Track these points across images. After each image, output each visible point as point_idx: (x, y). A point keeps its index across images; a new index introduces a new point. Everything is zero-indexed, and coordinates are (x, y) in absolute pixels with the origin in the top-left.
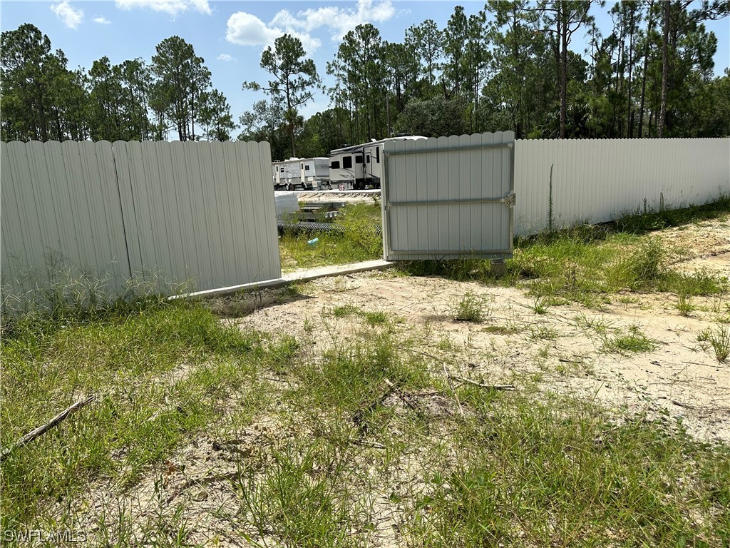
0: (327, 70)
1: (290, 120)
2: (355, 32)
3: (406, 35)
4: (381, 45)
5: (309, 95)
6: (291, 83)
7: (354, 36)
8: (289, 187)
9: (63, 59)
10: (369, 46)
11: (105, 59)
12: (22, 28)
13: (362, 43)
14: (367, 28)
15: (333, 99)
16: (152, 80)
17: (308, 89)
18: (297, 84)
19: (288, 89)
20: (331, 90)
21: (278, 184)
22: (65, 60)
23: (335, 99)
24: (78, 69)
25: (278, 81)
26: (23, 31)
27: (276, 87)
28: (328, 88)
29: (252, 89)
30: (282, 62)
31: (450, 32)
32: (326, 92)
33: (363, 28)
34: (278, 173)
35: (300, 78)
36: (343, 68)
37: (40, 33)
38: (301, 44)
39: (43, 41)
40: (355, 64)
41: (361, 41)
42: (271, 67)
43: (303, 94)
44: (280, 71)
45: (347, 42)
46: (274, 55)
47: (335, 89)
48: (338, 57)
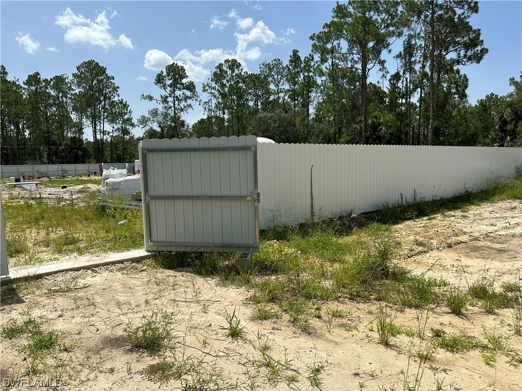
0: (203, 89)
1: (175, 123)
2: (224, 64)
3: (260, 68)
4: (243, 74)
5: (190, 106)
6: (177, 97)
7: (224, 66)
9: (4, 72)
10: (234, 74)
11: (38, 74)
13: (229, 72)
14: (233, 62)
16: (73, 90)
17: (189, 101)
18: (181, 97)
19: (174, 101)
20: (206, 103)
22: (6, 73)
23: (207, 109)
24: (13, 79)
25: (167, 95)
27: (165, 99)
28: (203, 101)
29: (148, 100)
30: (171, 81)
31: (291, 67)
32: (202, 104)
33: (230, 61)
35: (183, 94)
36: (214, 88)
38: (184, 70)
40: (223, 86)
41: (228, 70)
42: (162, 85)
43: (186, 105)
44: (169, 88)
45: (218, 70)
46: (165, 77)
47: (208, 102)
48: (211, 81)
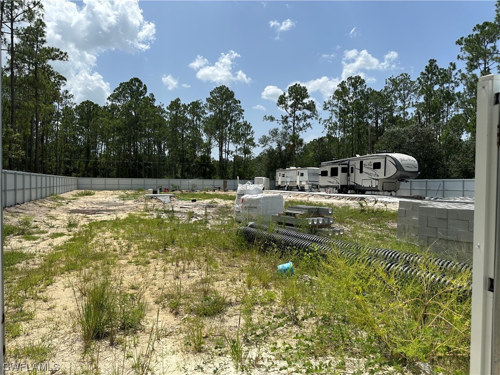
0: (324, 108)
1: (293, 141)
2: (347, 81)
3: (386, 83)
4: (366, 90)
5: (309, 125)
6: (297, 117)
7: (346, 84)
8: (287, 188)
9: (153, 99)
10: (357, 91)
11: (178, 100)
12: (132, 80)
13: (352, 89)
14: (356, 78)
15: (326, 127)
16: (206, 114)
17: (309, 121)
18: (301, 117)
19: (294, 121)
20: (325, 121)
21: (279, 185)
22: (154, 100)
23: (328, 127)
24: (159, 104)
25: (288, 115)
26: (132, 82)
27: (286, 119)
28: (323, 119)
29: (270, 120)
30: (293, 101)
31: (422, 80)
32: (322, 122)
33: (353, 78)
34: (280, 178)
35: (303, 113)
36: (336, 106)
37: (142, 83)
38: (306, 90)
39: (143, 88)
40: (345, 102)
41: (351, 87)
42: (284, 105)
43: (305, 124)
44: (290, 108)
45: (340, 88)
46: (287, 98)
47: (329, 120)
48: (333, 99)
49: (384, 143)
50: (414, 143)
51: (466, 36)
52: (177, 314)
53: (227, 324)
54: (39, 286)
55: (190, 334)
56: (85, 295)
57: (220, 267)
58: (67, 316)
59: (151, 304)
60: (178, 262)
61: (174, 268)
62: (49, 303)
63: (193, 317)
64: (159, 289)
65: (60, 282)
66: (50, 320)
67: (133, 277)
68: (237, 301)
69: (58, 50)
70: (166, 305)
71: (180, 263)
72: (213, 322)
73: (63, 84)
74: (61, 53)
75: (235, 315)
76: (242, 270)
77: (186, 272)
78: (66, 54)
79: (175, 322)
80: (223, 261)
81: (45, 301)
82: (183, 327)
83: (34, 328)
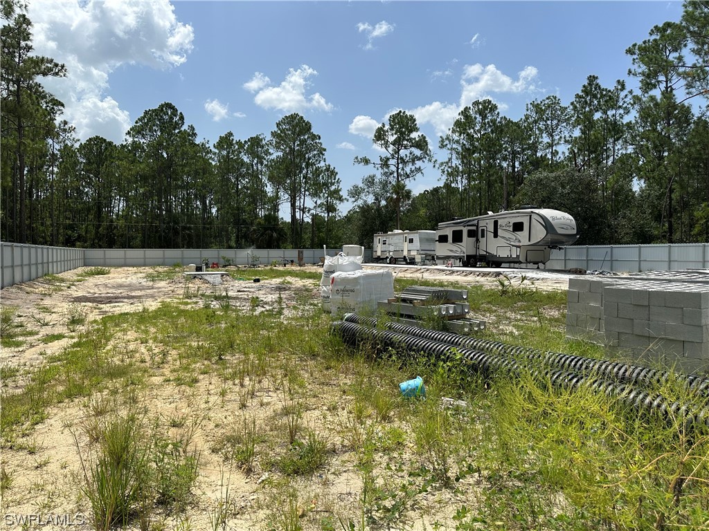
0: (440, 145)
1: (397, 193)
2: (472, 108)
3: (527, 110)
4: (499, 120)
5: (419, 170)
6: (402, 158)
7: (471, 111)
8: (390, 260)
9: (193, 133)
10: (486, 121)
11: (230, 134)
12: (162, 106)
13: (479, 118)
14: (485, 103)
15: (443, 172)
16: (271, 154)
17: (418, 164)
18: (408, 158)
19: (398, 164)
20: (442, 164)
21: (379, 257)
22: (195, 135)
23: (446, 172)
24: (203, 141)
25: (389, 156)
26: (162, 109)
27: (386, 162)
28: (439, 162)
29: (363, 163)
30: (395, 136)
31: (578, 106)
32: (437, 166)
33: (480, 103)
34: (379, 245)
35: (411, 153)
36: (458, 142)
37: (177, 111)
38: (415, 120)
39: (178, 118)
40: (470, 137)
41: (478, 116)
42: (383, 142)
43: (413, 168)
44: (391, 146)
45: (462, 117)
46: (387, 131)
47: (447, 163)
48: (452, 132)
49: (526, 194)
50: (569, 194)
51: (640, 43)
52: (249, 472)
53: (333, 490)
54: (23, 424)
55: (275, 510)
56: (97, 440)
57: (309, 387)
58: (67, 480)
59: (206, 453)
60: (242, 379)
61: (237, 389)
62: (37, 456)
63: (276, 477)
64: (217, 426)
65: (56, 418)
66: (39, 488)
67: (173, 405)
68: (343, 446)
69: (52, 61)
70: (230, 455)
71: (247, 381)
72: (311, 486)
73: (59, 112)
74: (56, 65)
75: (345, 472)
76: (344, 392)
77: (257, 396)
78: (63, 66)
79: (248, 487)
80: (312, 376)
81: (32, 453)
82: (262, 497)
83: (11, 504)
